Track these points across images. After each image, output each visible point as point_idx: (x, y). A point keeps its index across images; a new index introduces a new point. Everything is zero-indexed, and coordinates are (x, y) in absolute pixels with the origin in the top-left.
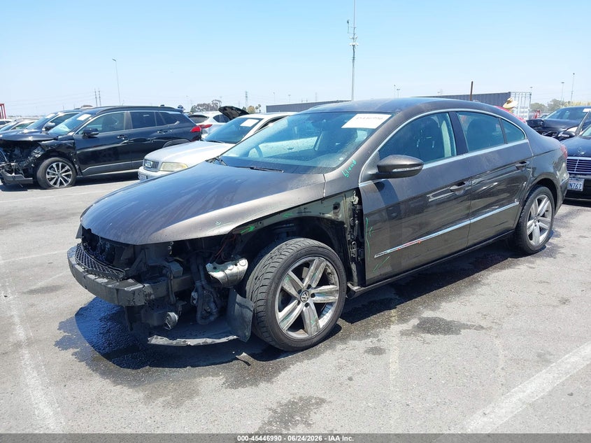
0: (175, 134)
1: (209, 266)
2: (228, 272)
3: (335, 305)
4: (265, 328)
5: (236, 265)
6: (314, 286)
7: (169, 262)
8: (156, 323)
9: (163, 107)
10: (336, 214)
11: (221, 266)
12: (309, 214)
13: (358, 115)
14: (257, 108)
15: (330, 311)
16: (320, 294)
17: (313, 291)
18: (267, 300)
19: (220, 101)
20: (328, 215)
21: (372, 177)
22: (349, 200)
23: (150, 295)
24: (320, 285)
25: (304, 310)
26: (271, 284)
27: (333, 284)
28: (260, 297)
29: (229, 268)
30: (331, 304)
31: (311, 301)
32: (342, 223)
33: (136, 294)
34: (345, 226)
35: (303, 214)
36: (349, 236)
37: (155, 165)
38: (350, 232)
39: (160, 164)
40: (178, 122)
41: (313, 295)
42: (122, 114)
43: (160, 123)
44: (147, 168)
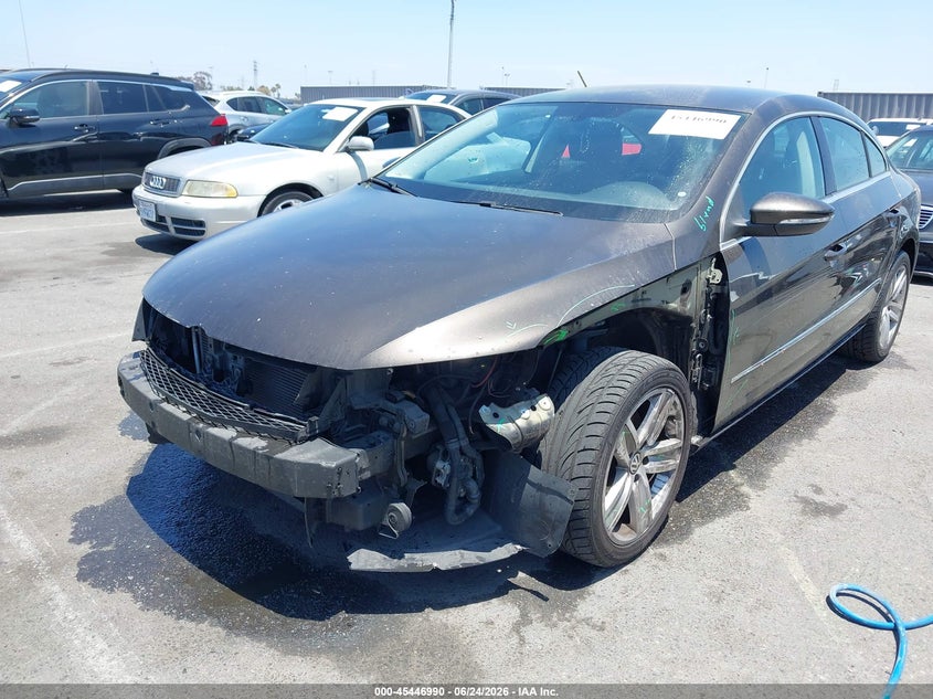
0: (184, 128)
1: (485, 412)
2: (521, 422)
3: (674, 475)
4: (584, 532)
5: (534, 409)
6: (651, 443)
7: (395, 402)
8: (361, 526)
9: (155, 77)
10: (683, 303)
11: (508, 411)
12: (648, 304)
13: (669, 113)
14: (274, 90)
15: (666, 486)
16: (656, 457)
17: (648, 453)
18: (594, 478)
19: (208, 75)
20: (673, 306)
21: (739, 232)
22: (704, 274)
23: (362, 471)
24: (659, 439)
25: (634, 489)
26: (602, 446)
27: (674, 436)
28: (578, 471)
29: (524, 415)
30: (668, 474)
31: (642, 471)
32: (688, 320)
33: (344, 473)
34: (693, 325)
35: (640, 305)
36: (695, 344)
37: (172, 185)
38: (697, 336)
39: (182, 183)
40: (187, 107)
41: (646, 461)
42: (83, 84)
43: (155, 107)
44: (155, 190)
